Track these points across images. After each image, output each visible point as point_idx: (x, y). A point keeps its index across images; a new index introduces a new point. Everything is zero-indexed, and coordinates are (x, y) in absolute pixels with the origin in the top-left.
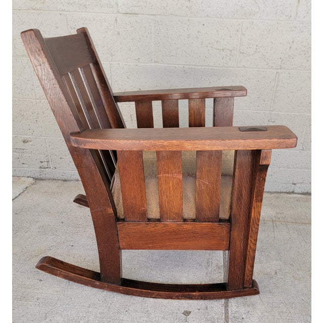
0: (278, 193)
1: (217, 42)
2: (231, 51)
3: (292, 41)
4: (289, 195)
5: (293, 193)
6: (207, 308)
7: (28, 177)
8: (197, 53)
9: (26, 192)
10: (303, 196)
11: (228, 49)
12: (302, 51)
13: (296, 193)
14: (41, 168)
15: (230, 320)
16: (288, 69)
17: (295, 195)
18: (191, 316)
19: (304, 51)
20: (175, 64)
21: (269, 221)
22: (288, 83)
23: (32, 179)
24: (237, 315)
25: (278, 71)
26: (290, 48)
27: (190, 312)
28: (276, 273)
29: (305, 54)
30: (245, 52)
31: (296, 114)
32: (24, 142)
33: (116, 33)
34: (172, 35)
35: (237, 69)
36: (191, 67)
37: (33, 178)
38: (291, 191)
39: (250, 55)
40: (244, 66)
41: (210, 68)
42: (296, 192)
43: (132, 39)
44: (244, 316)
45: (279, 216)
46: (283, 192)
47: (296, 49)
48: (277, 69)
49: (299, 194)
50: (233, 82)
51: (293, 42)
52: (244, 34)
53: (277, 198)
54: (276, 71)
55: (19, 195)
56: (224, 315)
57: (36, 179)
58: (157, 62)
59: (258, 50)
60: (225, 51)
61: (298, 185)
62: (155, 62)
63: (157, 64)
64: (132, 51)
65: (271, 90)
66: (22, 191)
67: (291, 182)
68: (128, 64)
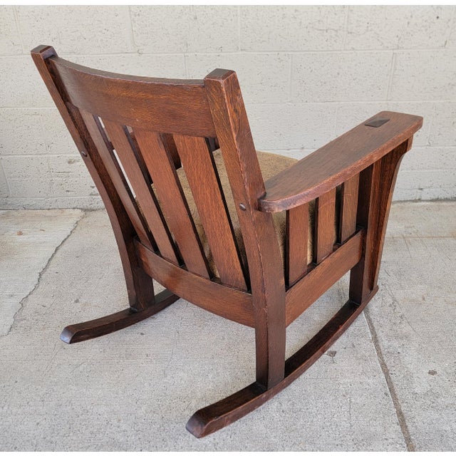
0: (401, 201)
1: (319, 21)
2: (336, 31)
3: (410, 14)
4: (415, 204)
5: (420, 200)
6: (354, 346)
7: (74, 208)
8: (295, 36)
9: (78, 228)
10: (433, 203)
11: (333, 29)
12: (423, 26)
13: (423, 201)
14: (91, 195)
15: (384, 356)
16: (407, 49)
17: (423, 203)
18: (337, 356)
19: (426, 26)
20: (267, 51)
21: (400, 238)
22: (407, 66)
23: (80, 211)
24: (391, 350)
25: (395, 51)
26: (408, 23)
27: (336, 352)
28: (424, 299)
29: (426, 30)
30: (353, 31)
31: (419, 102)
32: (70, 162)
33: (192, 18)
34: (263, 16)
35: (345, 52)
36: (287, 53)
37: (81, 209)
38: (417, 198)
39: (360, 35)
40: (353, 49)
41: (312, 53)
42: (423, 198)
43: (213, 24)
44: (399, 350)
45: (410, 230)
46: (407, 201)
47: (416, 24)
48: (393, 49)
49: (427, 201)
50: (340, 68)
51: (411, 16)
52: (352, 11)
53: (402, 208)
54: (392, 51)
55: (71, 232)
56: (375, 351)
57: (85, 210)
58: (244, 50)
59: (370, 28)
60: (328, 31)
61: (425, 190)
62: (242, 50)
63: (245, 52)
64: (213, 39)
65: (388, 75)
66: (73, 228)
67: (417, 187)
68: (208, 54)
